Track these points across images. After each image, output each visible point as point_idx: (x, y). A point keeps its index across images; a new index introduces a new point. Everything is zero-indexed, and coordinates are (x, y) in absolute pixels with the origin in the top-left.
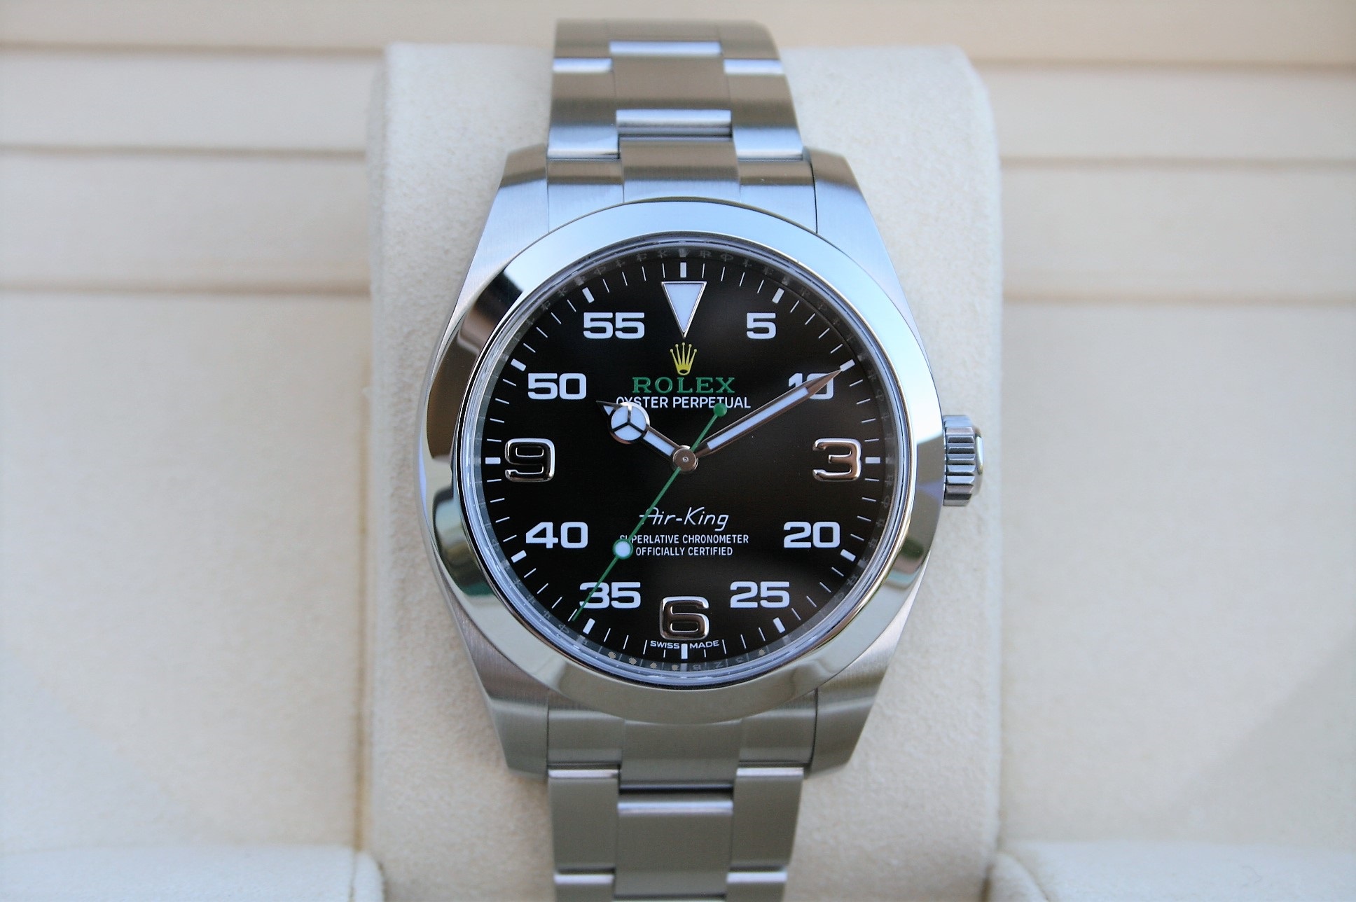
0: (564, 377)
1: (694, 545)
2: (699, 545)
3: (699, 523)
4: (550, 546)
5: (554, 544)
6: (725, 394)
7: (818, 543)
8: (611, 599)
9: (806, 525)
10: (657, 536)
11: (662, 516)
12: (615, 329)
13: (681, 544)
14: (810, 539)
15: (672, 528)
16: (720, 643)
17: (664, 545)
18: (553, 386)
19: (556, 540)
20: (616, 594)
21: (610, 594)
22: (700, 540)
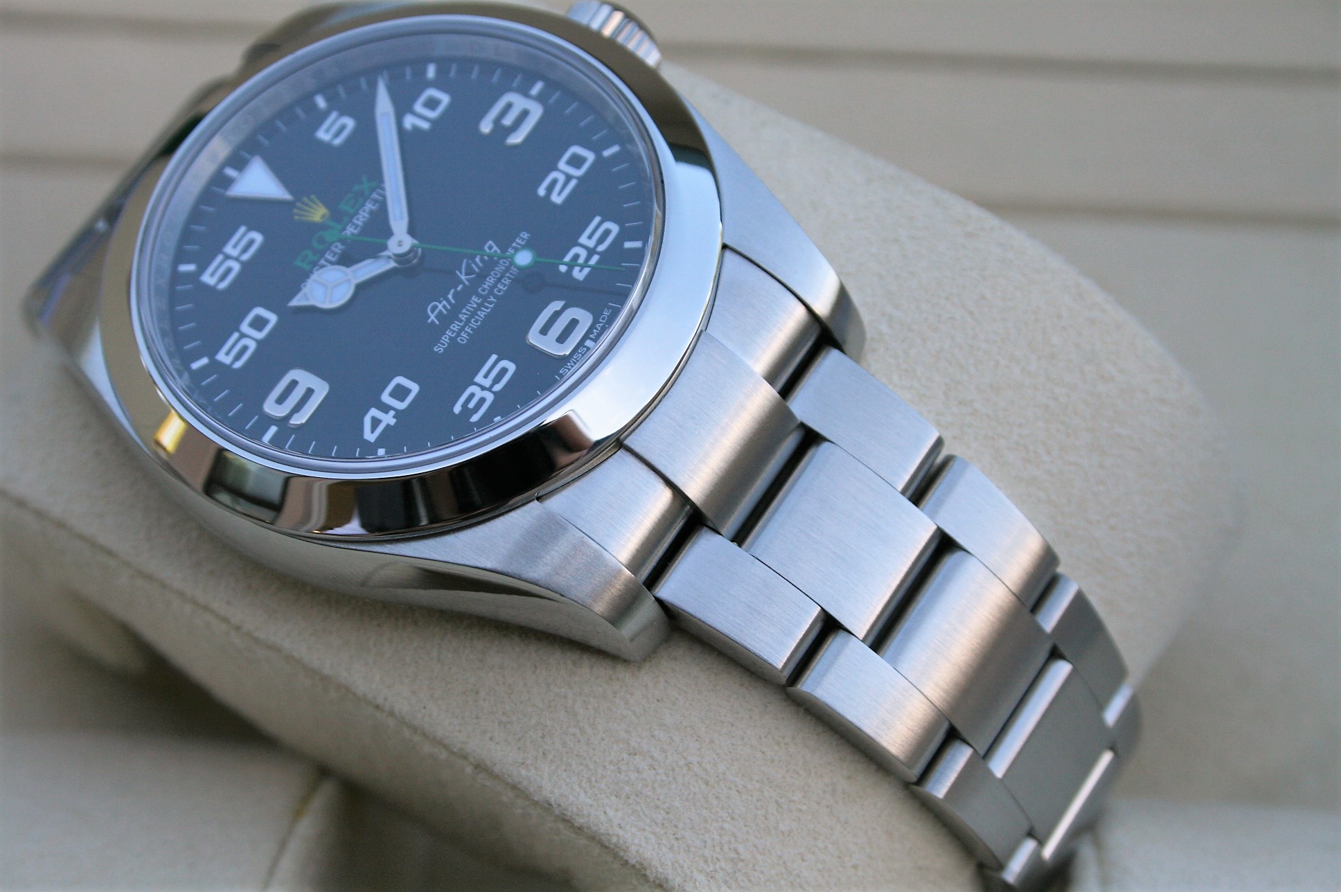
0: (245, 327)
1: (495, 286)
2: (499, 280)
3: (477, 270)
4: (393, 422)
5: (394, 417)
6: (373, 190)
7: (578, 173)
8: (489, 389)
9: (553, 175)
10: (460, 316)
11: (444, 302)
12: (237, 259)
13: (485, 298)
14: (569, 178)
15: (462, 299)
16: (609, 307)
17: (474, 314)
18: (245, 341)
19: (392, 413)
20: (487, 383)
21: (483, 388)
22: (494, 278)
